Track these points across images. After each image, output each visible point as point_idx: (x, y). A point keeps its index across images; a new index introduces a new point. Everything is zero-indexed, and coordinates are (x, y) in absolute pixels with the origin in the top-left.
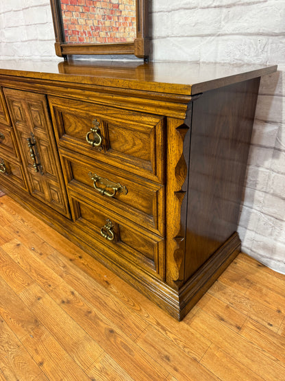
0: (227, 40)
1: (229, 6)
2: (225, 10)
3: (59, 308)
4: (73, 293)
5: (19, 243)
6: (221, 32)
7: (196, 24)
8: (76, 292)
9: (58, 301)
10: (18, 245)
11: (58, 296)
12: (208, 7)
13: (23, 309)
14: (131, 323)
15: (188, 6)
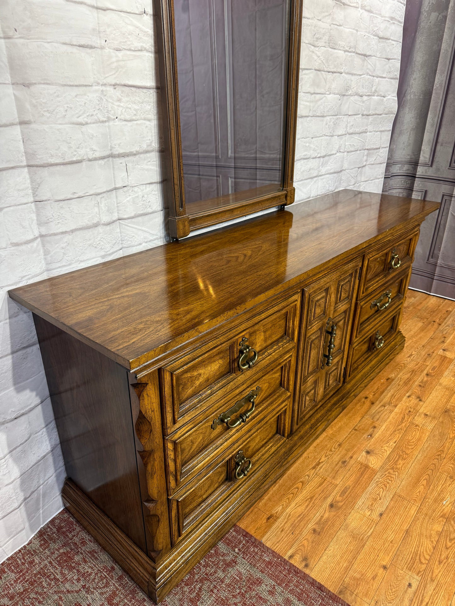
0: (323, 179)
1: (324, 157)
2: (322, 159)
3: (427, 402)
4: (409, 397)
5: (364, 453)
6: (320, 174)
7: (310, 169)
8: (407, 395)
9: (421, 403)
10: (368, 452)
11: (417, 405)
12: (315, 158)
13: (442, 422)
14: (417, 366)
15: (305, 157)
